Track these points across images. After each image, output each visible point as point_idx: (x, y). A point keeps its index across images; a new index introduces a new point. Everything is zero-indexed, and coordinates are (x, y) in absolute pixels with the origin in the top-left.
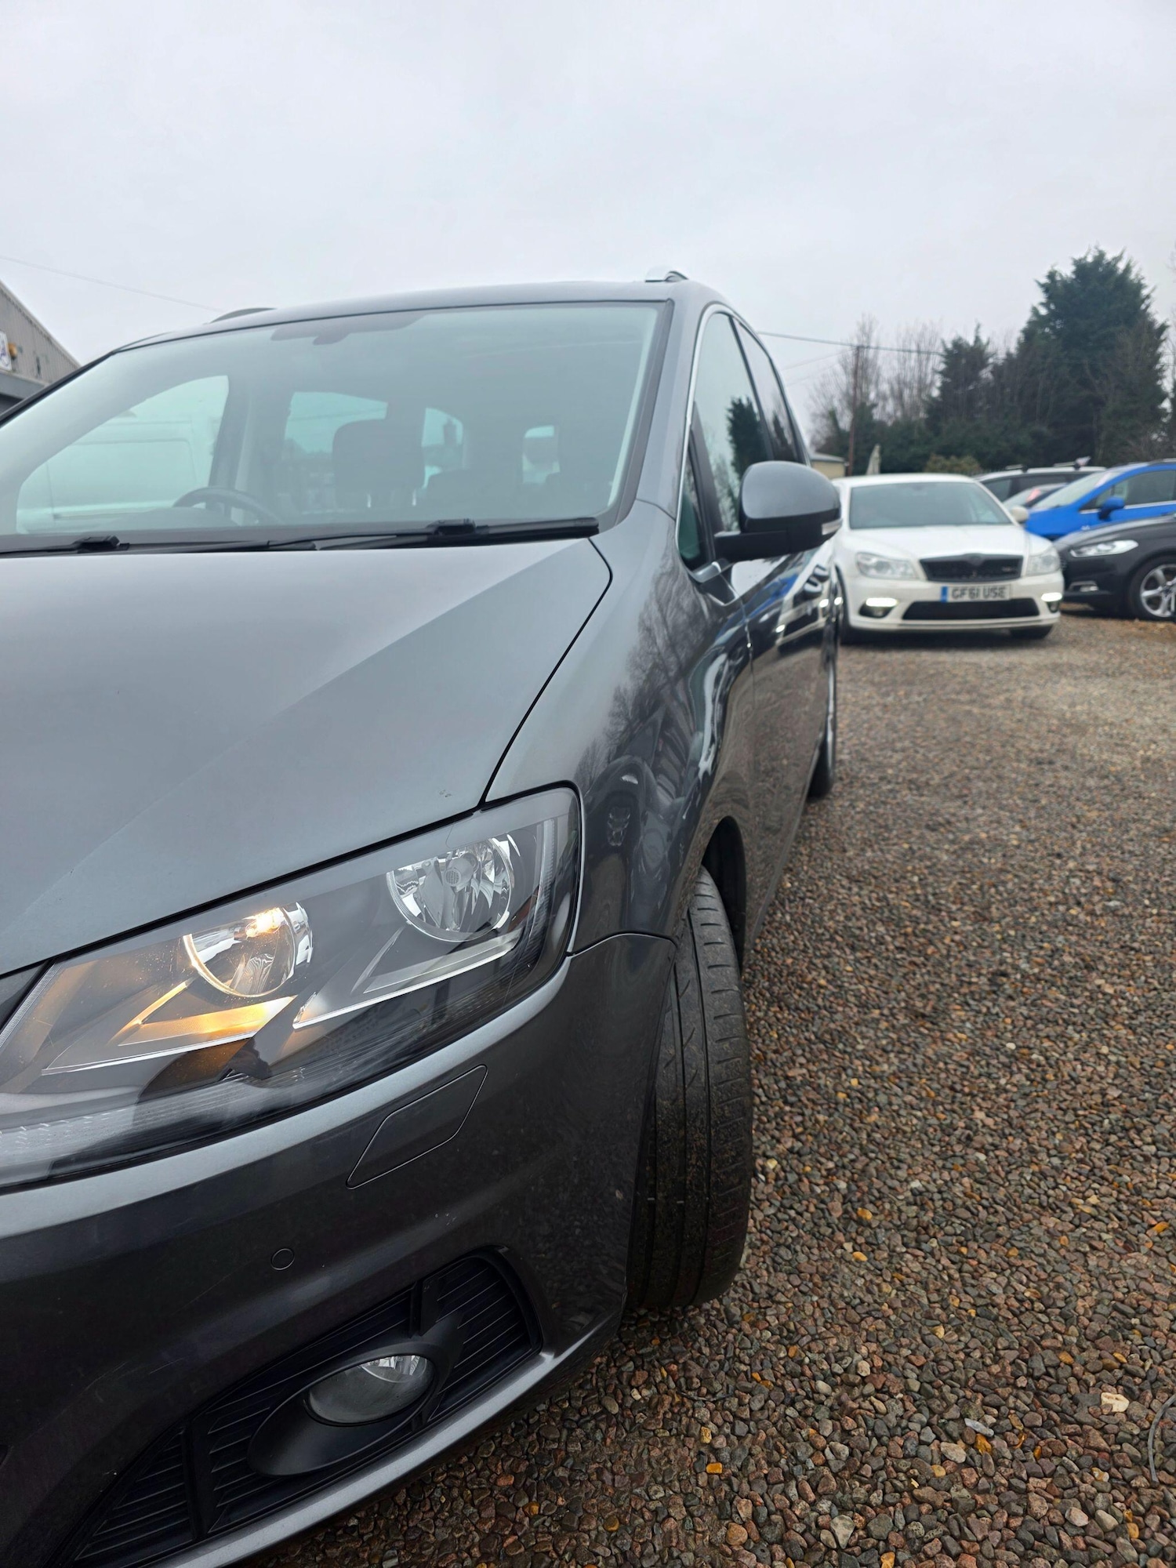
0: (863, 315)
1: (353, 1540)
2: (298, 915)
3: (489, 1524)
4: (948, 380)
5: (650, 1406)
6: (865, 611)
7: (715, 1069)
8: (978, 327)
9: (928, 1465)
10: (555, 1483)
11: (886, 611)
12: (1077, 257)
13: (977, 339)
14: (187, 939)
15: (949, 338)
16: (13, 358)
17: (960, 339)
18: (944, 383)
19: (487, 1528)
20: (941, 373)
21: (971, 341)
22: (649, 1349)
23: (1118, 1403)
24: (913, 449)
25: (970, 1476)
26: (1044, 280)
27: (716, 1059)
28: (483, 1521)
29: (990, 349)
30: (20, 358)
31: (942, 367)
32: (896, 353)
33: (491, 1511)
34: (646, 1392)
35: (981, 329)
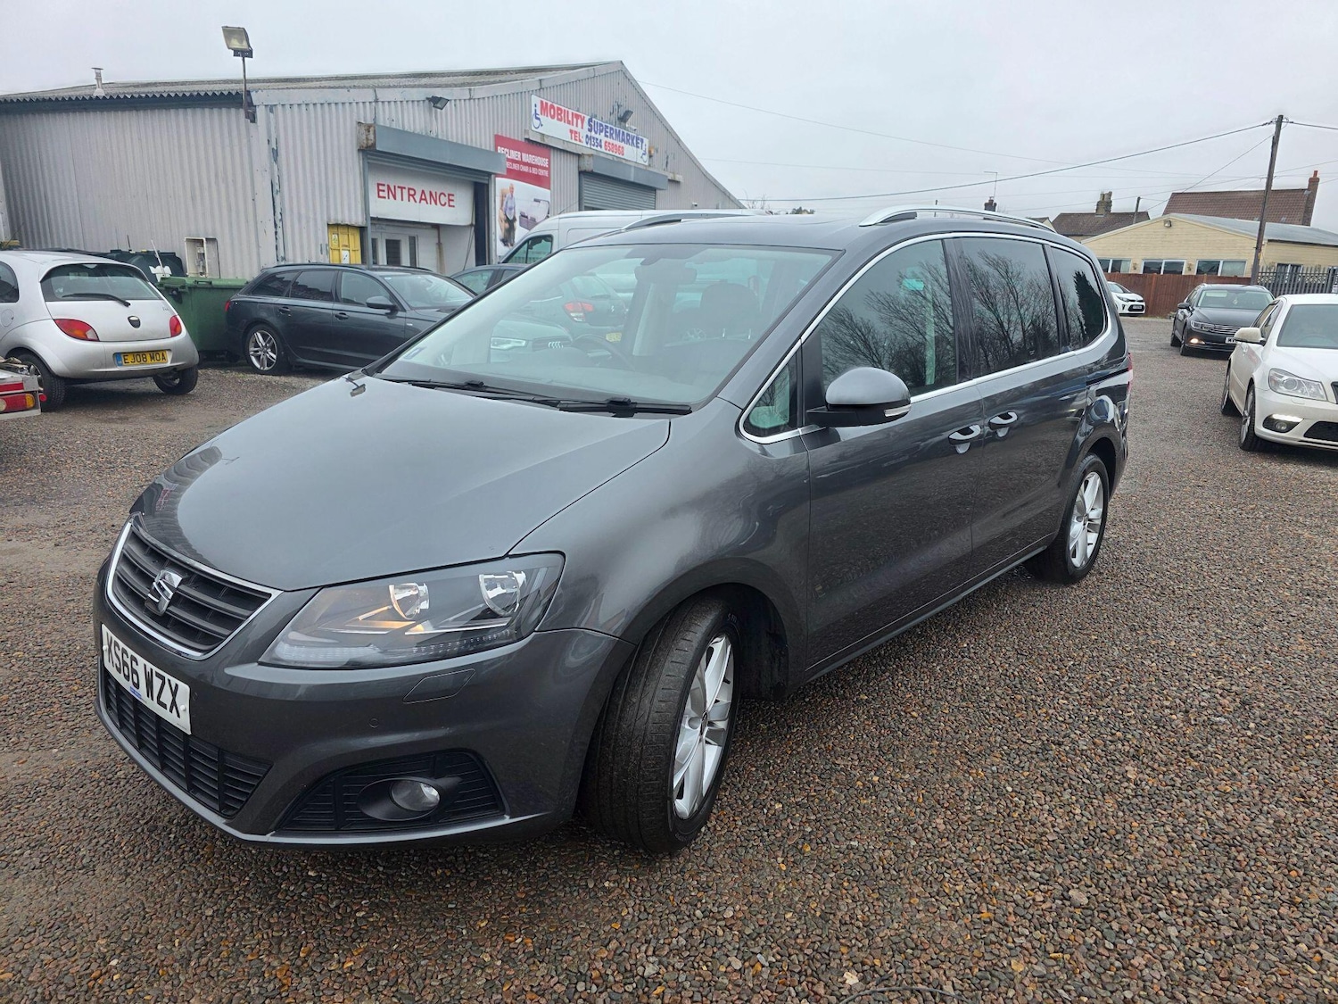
1: (444, 892)
2: (424, 589)
3: (501, 908)
5: (609, 891)
6: (1270, 423)
7: (654, 715)
9: (719, 964)
10: (542, 904)
11: (1291, 426)
14: (391, 588)
16: (650, 156)
19: (499, 909)
22: (630, 868)
23: (851, 979)
25: (735, 977)
27: (656, 710)
28: (500, 906)
30: (654, 158)
33: (506, 904)
34: (612, 885)
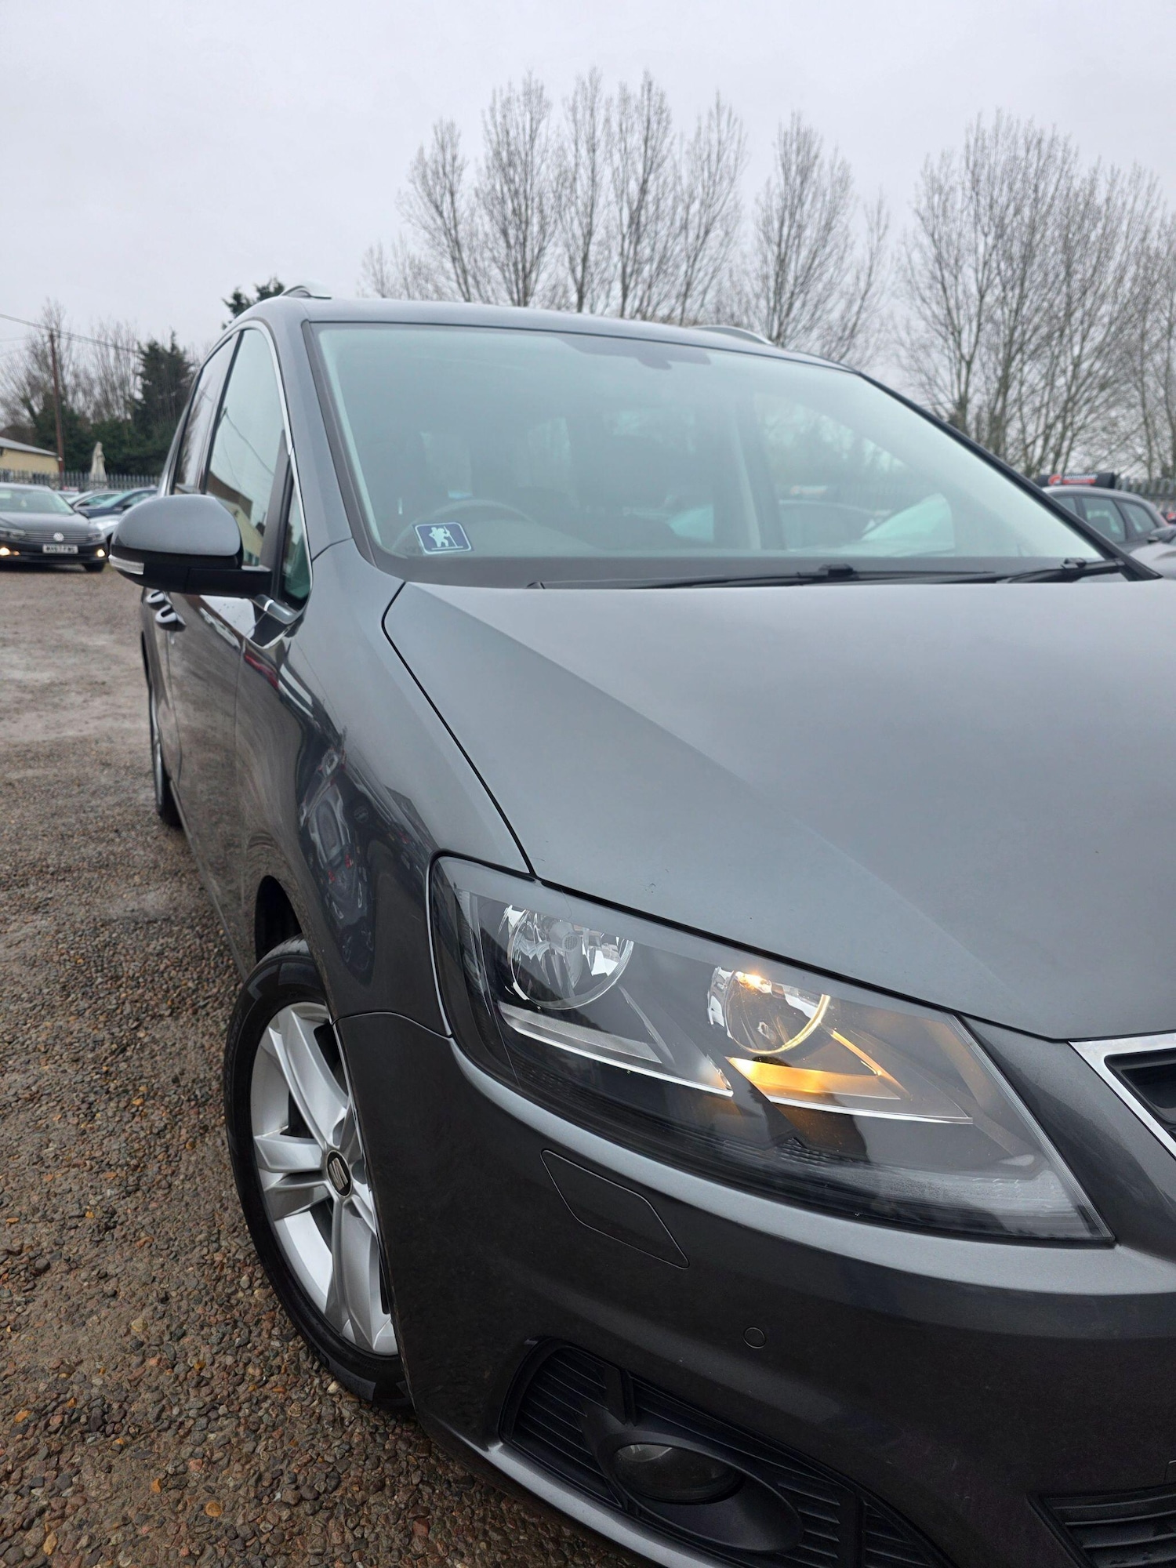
0: (48, 300)
4: (147, 382)
8: (173, 335)
12: (260, 285)
13: (174, 347)
15: (144, 341)
17: (156, 344)
18: (144, 386)
20: (141, 375)
21: (168, 347)
24: (125, 450)
26: (231, 301)
29: (188, 358)
31: (141, 369)
32: (90, 345)
35: (177, 337)
